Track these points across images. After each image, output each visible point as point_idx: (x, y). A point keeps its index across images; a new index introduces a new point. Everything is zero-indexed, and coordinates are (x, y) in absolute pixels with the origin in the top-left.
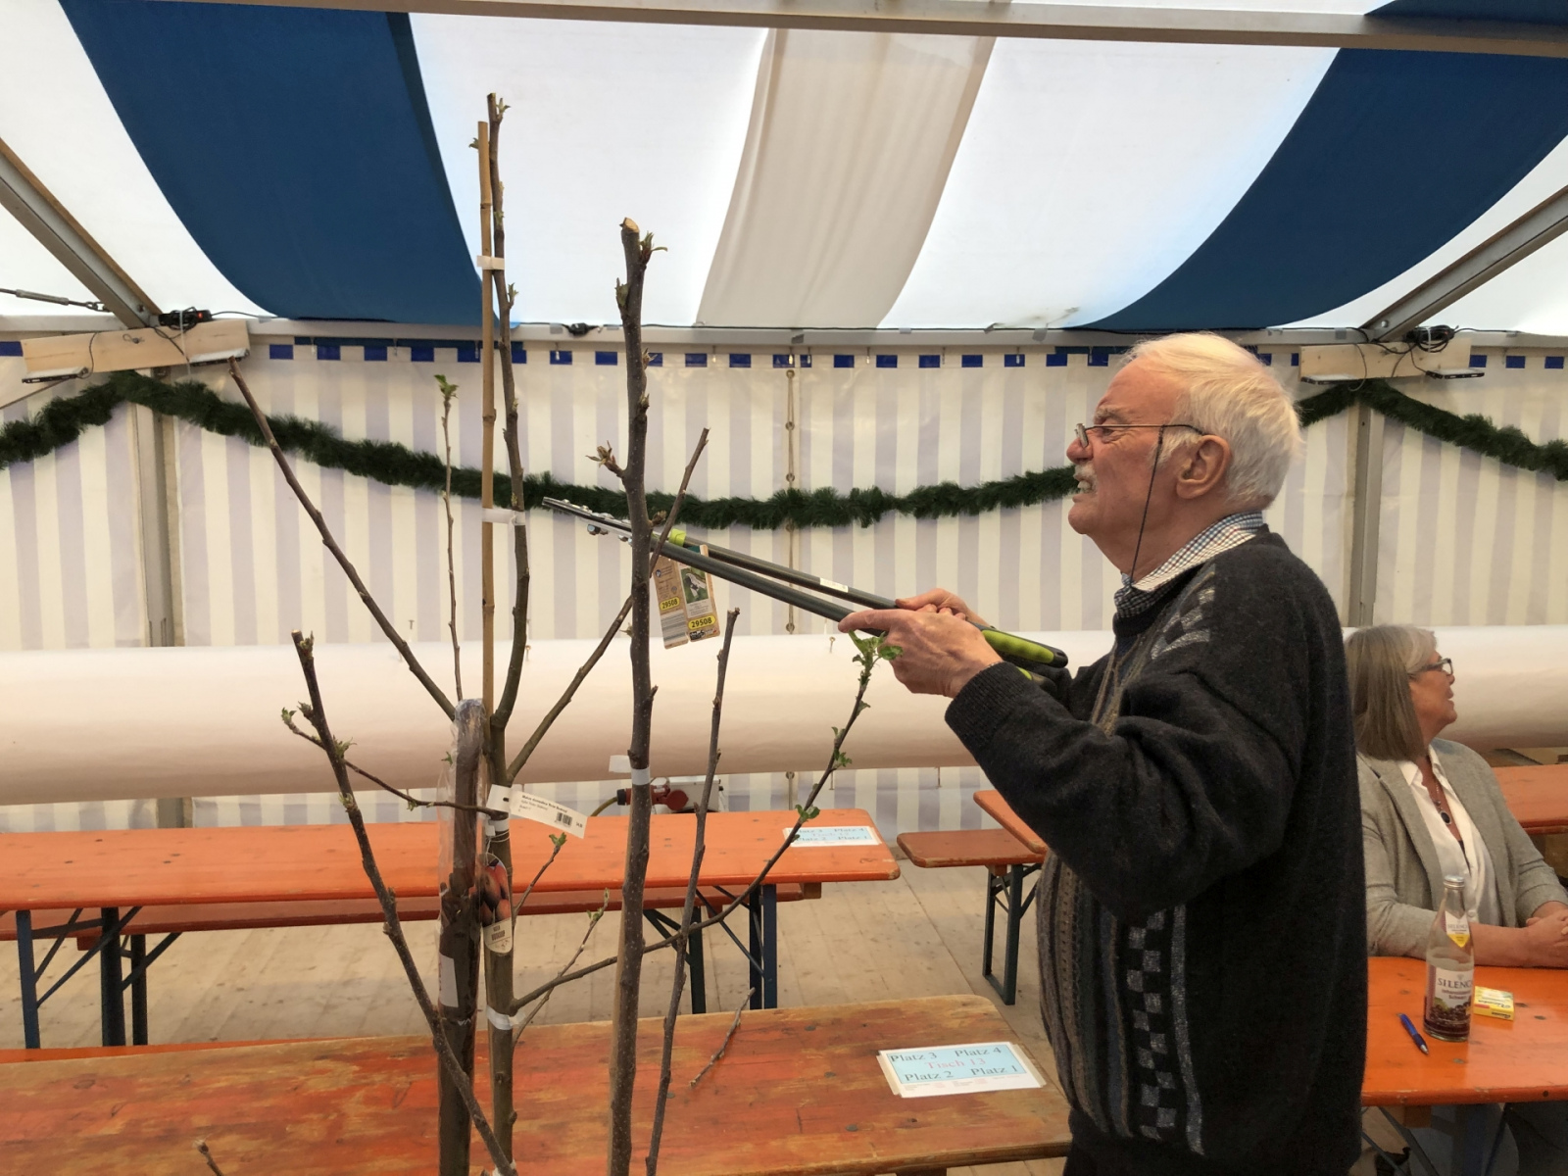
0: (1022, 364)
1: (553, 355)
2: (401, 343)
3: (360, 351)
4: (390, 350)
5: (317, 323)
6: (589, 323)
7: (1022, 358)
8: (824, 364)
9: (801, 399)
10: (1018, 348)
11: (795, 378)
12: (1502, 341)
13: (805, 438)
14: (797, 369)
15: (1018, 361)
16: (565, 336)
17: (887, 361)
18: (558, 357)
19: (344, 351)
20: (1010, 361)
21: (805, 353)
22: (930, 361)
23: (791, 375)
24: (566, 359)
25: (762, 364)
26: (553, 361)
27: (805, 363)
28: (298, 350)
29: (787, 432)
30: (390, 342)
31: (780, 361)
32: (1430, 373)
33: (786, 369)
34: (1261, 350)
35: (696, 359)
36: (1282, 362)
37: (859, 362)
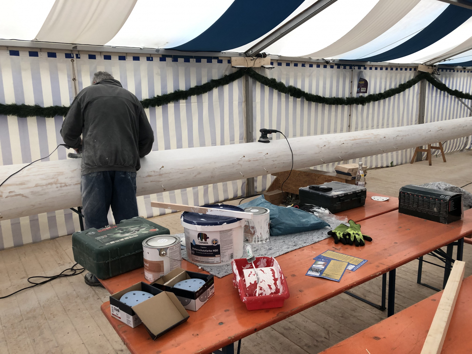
0: (152, 60)
7: (152, 58)
8: (85, 57)
9: (77, 70)
10: (150, 54)
11: (75, 62)
12: (277, 58)
13: (80, 84)
14: (75, 58)
15: (151, 59)
17: (107, 57)
20: (148, 59)
21: (77, 53)
22: (122, 58)
23: (73, 61)
25: (61, 57)
29: (73, 81)
31: (68, 56)
32: (262, 66)
33: (70, 59)
34: (220, 58)
35: (33, 53)
36: (225, 62)
37: (98, 57)
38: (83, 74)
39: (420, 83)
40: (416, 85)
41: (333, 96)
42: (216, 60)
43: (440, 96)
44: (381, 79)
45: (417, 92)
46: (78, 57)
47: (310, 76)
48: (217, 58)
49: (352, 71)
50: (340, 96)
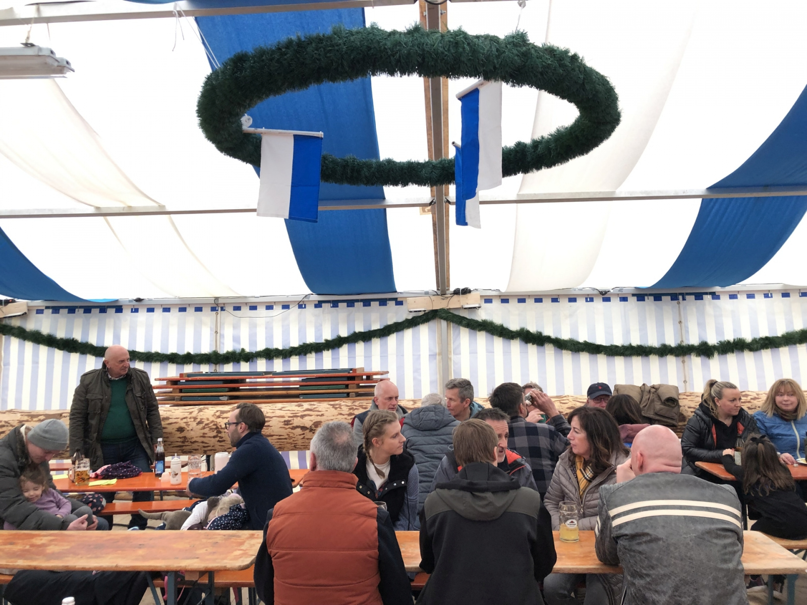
0: (305, 307)
1: (132, 309)
2: (81, 307)
3: (66, 310)
4: (77, 310)
5: (50, 302)
6: (142, 298)
7: (305, 305)
8: (230, 309)
9: (220, 323)
10: (303, 302)
11: (219, 315)
12: (498, 293)
13: (222, 336)
14: (219, 311)
15: (303, 306)
16: (135, 303)
17: (253, 308)
18: (134, 310)
19: (61, 310)
20: (300, 307)
21: (223, 306)
22: (269, 307)
23: (217, 314)
24: (136, 311)
25: (207, 310)
26: (132, 312)
28: (46, 311)
29: (215, 334)
30: (77, 307)
31: (213, 309)
33: (215, 312)
34: (399, 300)
35: (182, 310)
37: (243, 309)
38: (226, 326)
42: (394, 302)
46: (222, 309)
47: (571, 316)
48: (395, 299)
49: (679, 303)
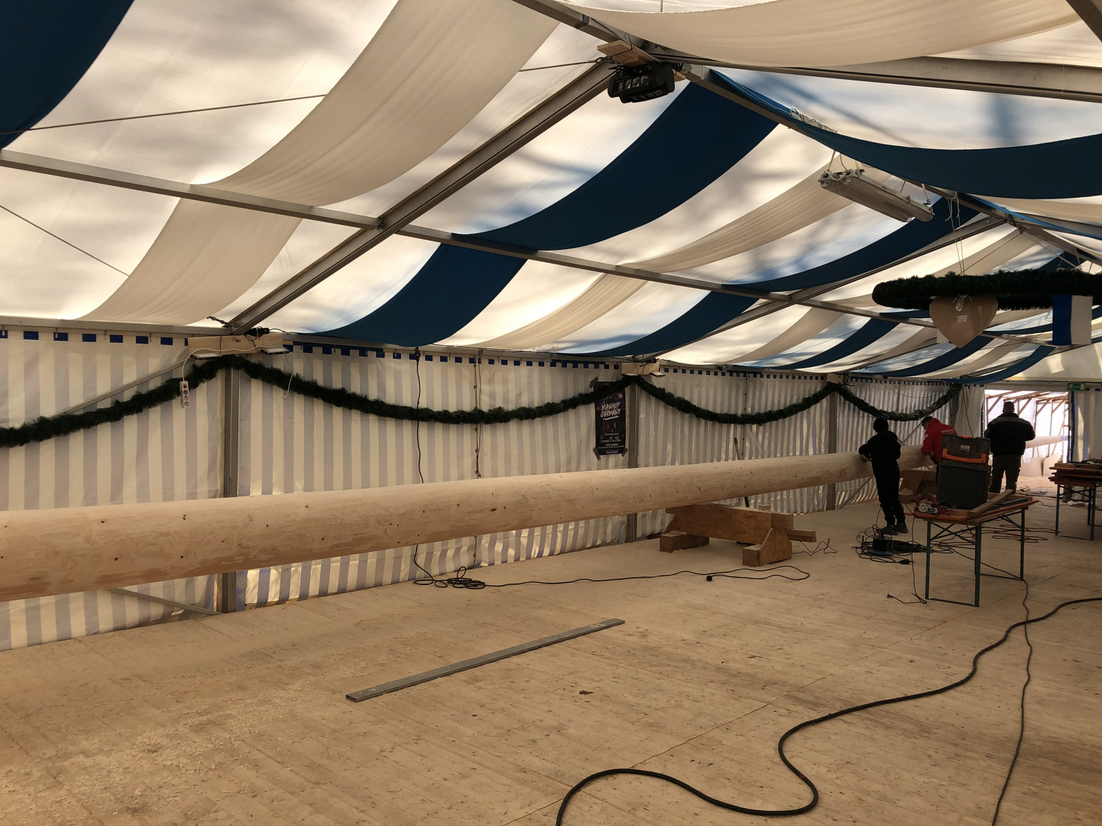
0: (544, 366)
1: (394, 355)
3: (320, 349)
4: (333, 349)
7: (544, 363)
8: (485, 363)
9: (479, 376)
10: (544, 358)
13: (481, 392)
14: (477, 364)
15: (542, 364)
17: (504, 363)
19: (314, 349)
20: (540, 365)
21: (479, 357)
22: (517, 363)
23: (475, 366)
25: (465, 362)
26: (394, 358)
27: (480, 363)
28: (295, 348)
29: (475, 389)
30: (332, 346)
31: (472, 361)
32: (651, 374)
33: (472, 364)
34: (607, 363)
35: (443, 359)
36: (612, 367)
37: (496, 362)
39: (829, 397)
40: (824, 400)
41: (725, 412)
43: (853, 416)
44: (780, 390)
45: (826, 410)
47: (699, 385)
48: (604, 363)
50: (733, 412)
